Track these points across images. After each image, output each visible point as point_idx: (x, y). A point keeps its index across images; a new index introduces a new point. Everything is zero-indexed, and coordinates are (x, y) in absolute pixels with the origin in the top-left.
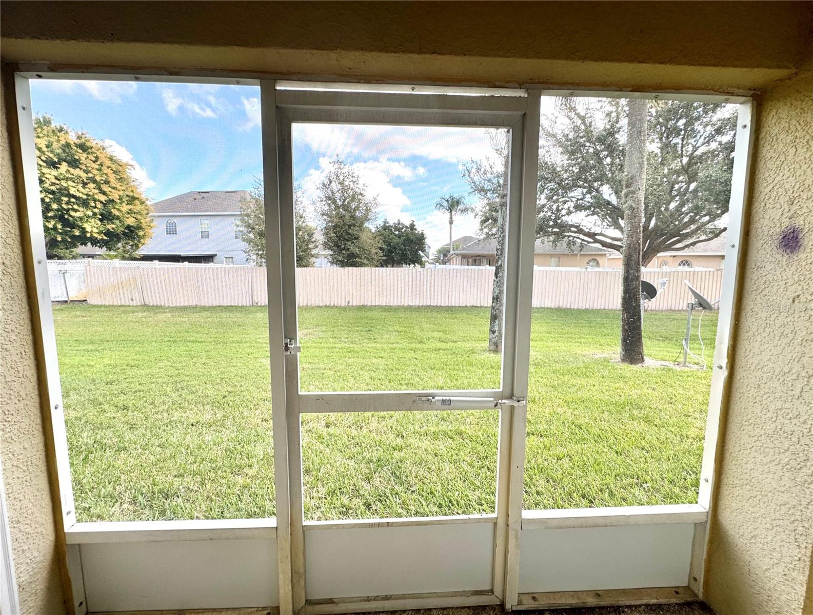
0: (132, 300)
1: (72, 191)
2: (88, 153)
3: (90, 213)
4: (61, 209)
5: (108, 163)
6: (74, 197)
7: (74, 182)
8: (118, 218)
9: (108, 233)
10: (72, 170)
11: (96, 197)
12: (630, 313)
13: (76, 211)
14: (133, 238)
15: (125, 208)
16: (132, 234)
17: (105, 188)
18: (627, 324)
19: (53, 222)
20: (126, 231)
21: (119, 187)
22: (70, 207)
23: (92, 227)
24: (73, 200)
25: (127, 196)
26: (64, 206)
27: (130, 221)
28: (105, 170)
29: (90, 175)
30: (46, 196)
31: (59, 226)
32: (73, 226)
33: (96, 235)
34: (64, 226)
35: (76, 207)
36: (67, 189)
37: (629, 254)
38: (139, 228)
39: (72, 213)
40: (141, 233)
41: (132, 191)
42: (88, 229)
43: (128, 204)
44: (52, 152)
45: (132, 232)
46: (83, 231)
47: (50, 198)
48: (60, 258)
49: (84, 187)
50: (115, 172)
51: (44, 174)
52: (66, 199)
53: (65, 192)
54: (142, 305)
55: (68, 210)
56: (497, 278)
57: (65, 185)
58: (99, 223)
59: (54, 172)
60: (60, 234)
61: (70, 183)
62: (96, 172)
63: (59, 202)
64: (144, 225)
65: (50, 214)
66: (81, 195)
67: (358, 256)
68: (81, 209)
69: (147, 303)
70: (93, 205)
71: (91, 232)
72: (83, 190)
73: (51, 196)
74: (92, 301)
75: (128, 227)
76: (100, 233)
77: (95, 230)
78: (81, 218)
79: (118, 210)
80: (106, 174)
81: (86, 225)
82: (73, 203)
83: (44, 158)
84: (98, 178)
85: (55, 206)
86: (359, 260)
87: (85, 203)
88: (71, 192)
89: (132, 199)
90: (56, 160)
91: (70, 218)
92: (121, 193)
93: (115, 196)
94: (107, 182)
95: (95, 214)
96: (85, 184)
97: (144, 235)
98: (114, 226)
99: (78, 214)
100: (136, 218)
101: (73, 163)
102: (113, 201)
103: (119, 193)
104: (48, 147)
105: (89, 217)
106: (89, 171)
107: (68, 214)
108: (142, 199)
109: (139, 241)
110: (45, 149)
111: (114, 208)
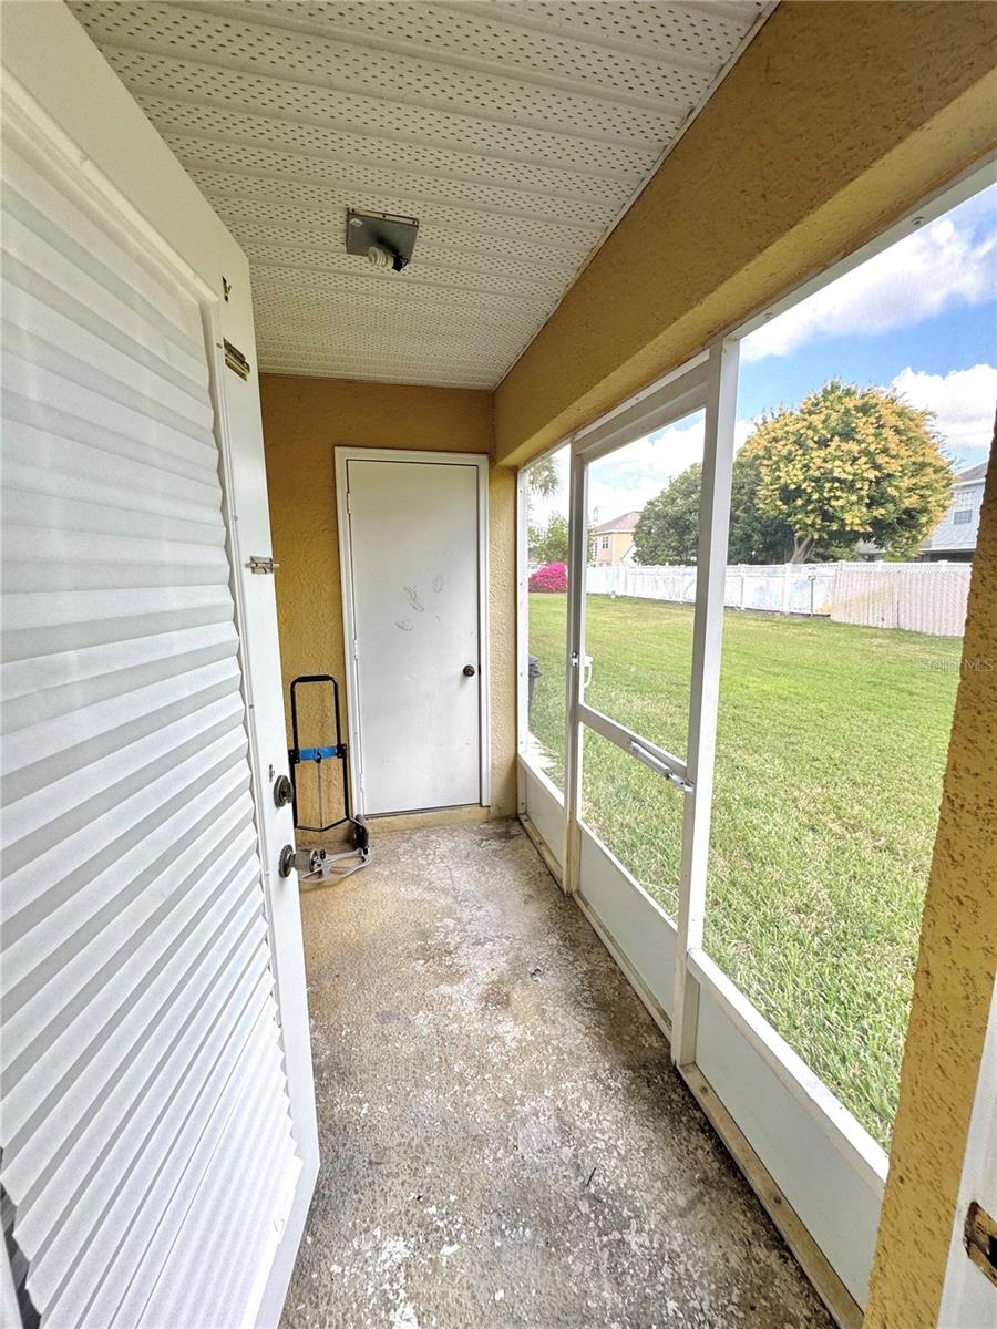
0: (883, 620)
1: (837, 473)
2: (870, 416)
3: (854, 498)
4: (821, 499)
5: (893, 420)
6: (839, 480)
7: (841, 460)
8: (892, 499)
9: (875, 523)
10: (843, 445)
11: (865, 474)
13: (837, 498)
14: (910, 527)
15: (907, 483)
16: (911, 521)
17: (881, 459)
19: (812, 516)
20: (904, 517)
21: (902, 454)
22: (833, 494)
23: (855, 518)
24: (836, 485)
25: (914, 463)
26: (826, 495)
27: (911, 502)
29: (864, 446)
30: (809, 486)
31: (818, 521)
32: (832, 519)
33: (856, 528)
34: (823, 520)
35: (838, 493)
36: (832, 471)
38: (924, 510)
39: (833, 503)
40: (925, 519)
41: (924, 455)
42: (849, 520)
43: (913, 476)
44: (826, 428)
45: (912, 517)
46: (843, 523)
47: (813, 487)
48: (836, 560)
49: (853, 464)
50: (899, 432)
51: (812, 458)
52: (828, 485)
53: (829, 476)
54: (894, 629)
55: (829, 499)
57: (831, 467)
58: (865, 510)
59: (823, 453)
60: (818, 530)
61: (837, 463)
62: (871, 439)
63: (820, 489)
64: (932, 506)
65: (810, 507)
66: (847, 476)
68: (845, 495)
69: (902, 627)
70: (860, 486)
71: (852, 524)
72: (849, 469)
73: (813, 484)
74: (835, 617)
75: (907, 511)
76: (863, 523)
77: (857, 521)
78: (842, 508)
79: (897, 488)
80: (886, 440)
81: (847, 516)
82: (836, 488)
83: (816, 438)
84: (873, 447)
85: (816, 496)
87: (849, 486)
88: (836, 475)
89: (921, 468)
90: (829, 437)
91: (830, 509)
92: (904, 461)
93: (894, 466)
94: (885, 451)
95: (861, 499)
96: (854, 461)
97: (930, 521)
98: (883, 511)
99: (840, 503)
100: (922, 496)
101: (847, 434)
102: (889, 475)
103: (901, 462)
104: (824, 422)
105: (853, 504)
106: (863, 441)
107: (828, 504)
108: (939, 464)
109: (920, 532)
110: (820, 426)
111: (891, 485)
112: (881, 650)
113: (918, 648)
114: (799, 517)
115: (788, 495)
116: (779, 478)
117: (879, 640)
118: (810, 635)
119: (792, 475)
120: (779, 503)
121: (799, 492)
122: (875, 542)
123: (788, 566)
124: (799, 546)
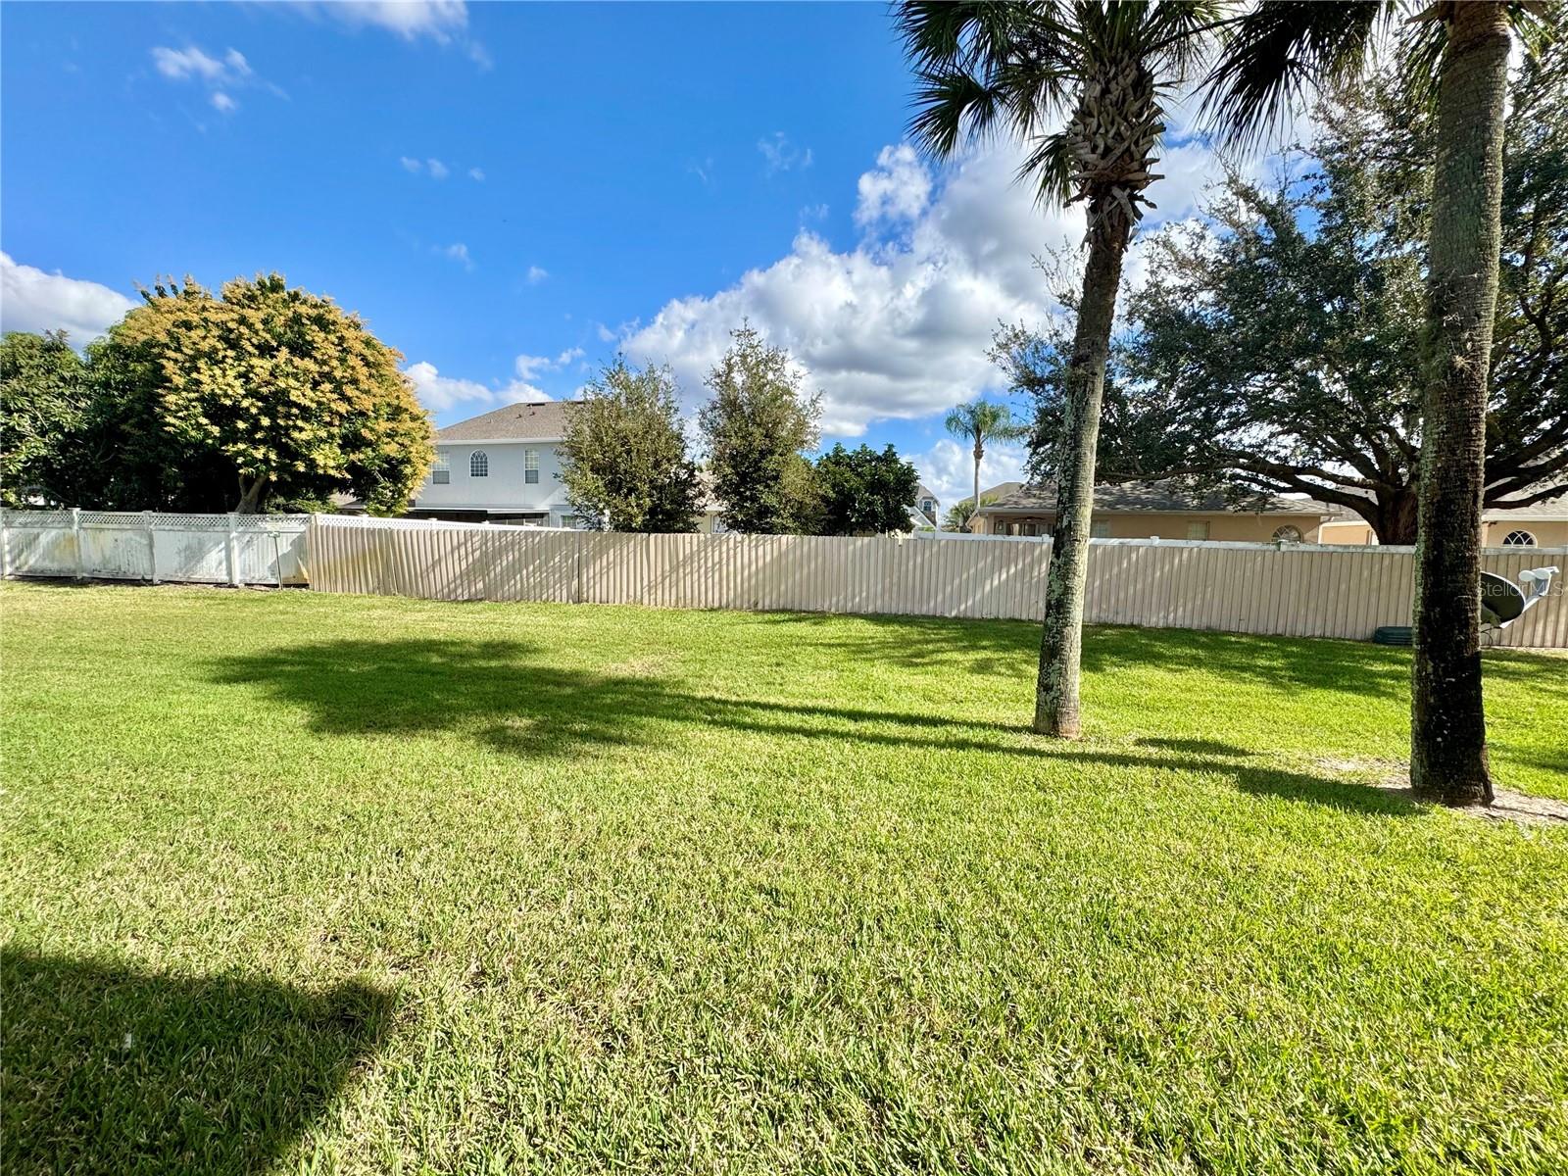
1: (294, 396)
2: (329, 333)
3: (323, 434)
4: (274, 427)
5: (359, 347)
6: (297, 405)
7: (298, 380)
8: (369, 444)
9: (353, 469)
10: (297, 361)
11: (333, 405)
12: (1445, 660)
13: (301, 430)
14: (394, 478)
15: (383, 426)
16: (394, 471)
17: (349, 390)
18: (1434, 691)
19: (263, 449)
20: (385, 466)
21: (375, 390)
22: (291, 423)
23: (328, 459)
24: (295, 411)
25: (389, 405)
26: (281, 422)
27: (391, 449)
28: (352, 360)
29: (326, 369)
30: (252, 404)
31: (273, 456)
32: (296, 455)
33: (332, 472)
34: (280, 456)
35: (300, 423)
36: (285, 392)
37: (1444, 495)
38: (407, 461)
39: (296, 435)
40: (408, 470)
41: (398, 397)
42: (320, 460)
43: (389, 419)
44: (269, 331)
45: (395, 467)
46: (312, 464)
47: (259, 408)
49: (314, 388)
50: (367, 364)
51: (252, 367)
52: (283, 410)
53: (282, 397)
55: (287, 428)
56: (1058, 557)
57: (283, 385)
58: (339, 451)
59: (268, 364)
60: (275, 469)
61: (292, 382)
62: (335, 363)
63: (272, 414)
64: (413, 456)
65: (259, 436)
66: (308, 403)
67: (775, 513)
68: (307, 426)
70: (328, 419)
71: (325, 466)
72: (311, 394)
73: (260, 404)
74: (316, 588)
75: (388, 459)
76: (338, 467)
77: (332, 463)
78: (308, 443)
79: (372, 430)
80: (353, 368)
81: (315, 455)
82: (296, 416)
83: (255, 341)
84: (338, 374)
85: (265, 422)
86: (780, 520)
87: (315, 417)
88: (293, 398)
89: (396, 412)
90: (275, 344)
91: (291, 442)
92: (377, 400)
93: (366, 403)
94: (354, 382)
95: (331, 436)
96: (315, 385)
97: (414, 474)
98: (362, 456)
99: (304, 436)
100: (402, 445)
101: (301, 349)
102: (362, 414)
103: (374, 400)
104: (265, 322)
105: (322, 441)
106: (325, 362)
107: (288, 436)
108: (415, 411)
109: (405, 485)
110: (259, 326)
111: (365, 426)
112: (385, 623)
113: (424, 616)
114: (242, 446)
115: (220, 412)
116: (198, 383)
117: (379, 612)
118: (282, 613)
119: (224, 381)
120: (204, 421)
121: (236, 412)
122: (354, 494)
123: (232, 516)
124: (247, 491)
